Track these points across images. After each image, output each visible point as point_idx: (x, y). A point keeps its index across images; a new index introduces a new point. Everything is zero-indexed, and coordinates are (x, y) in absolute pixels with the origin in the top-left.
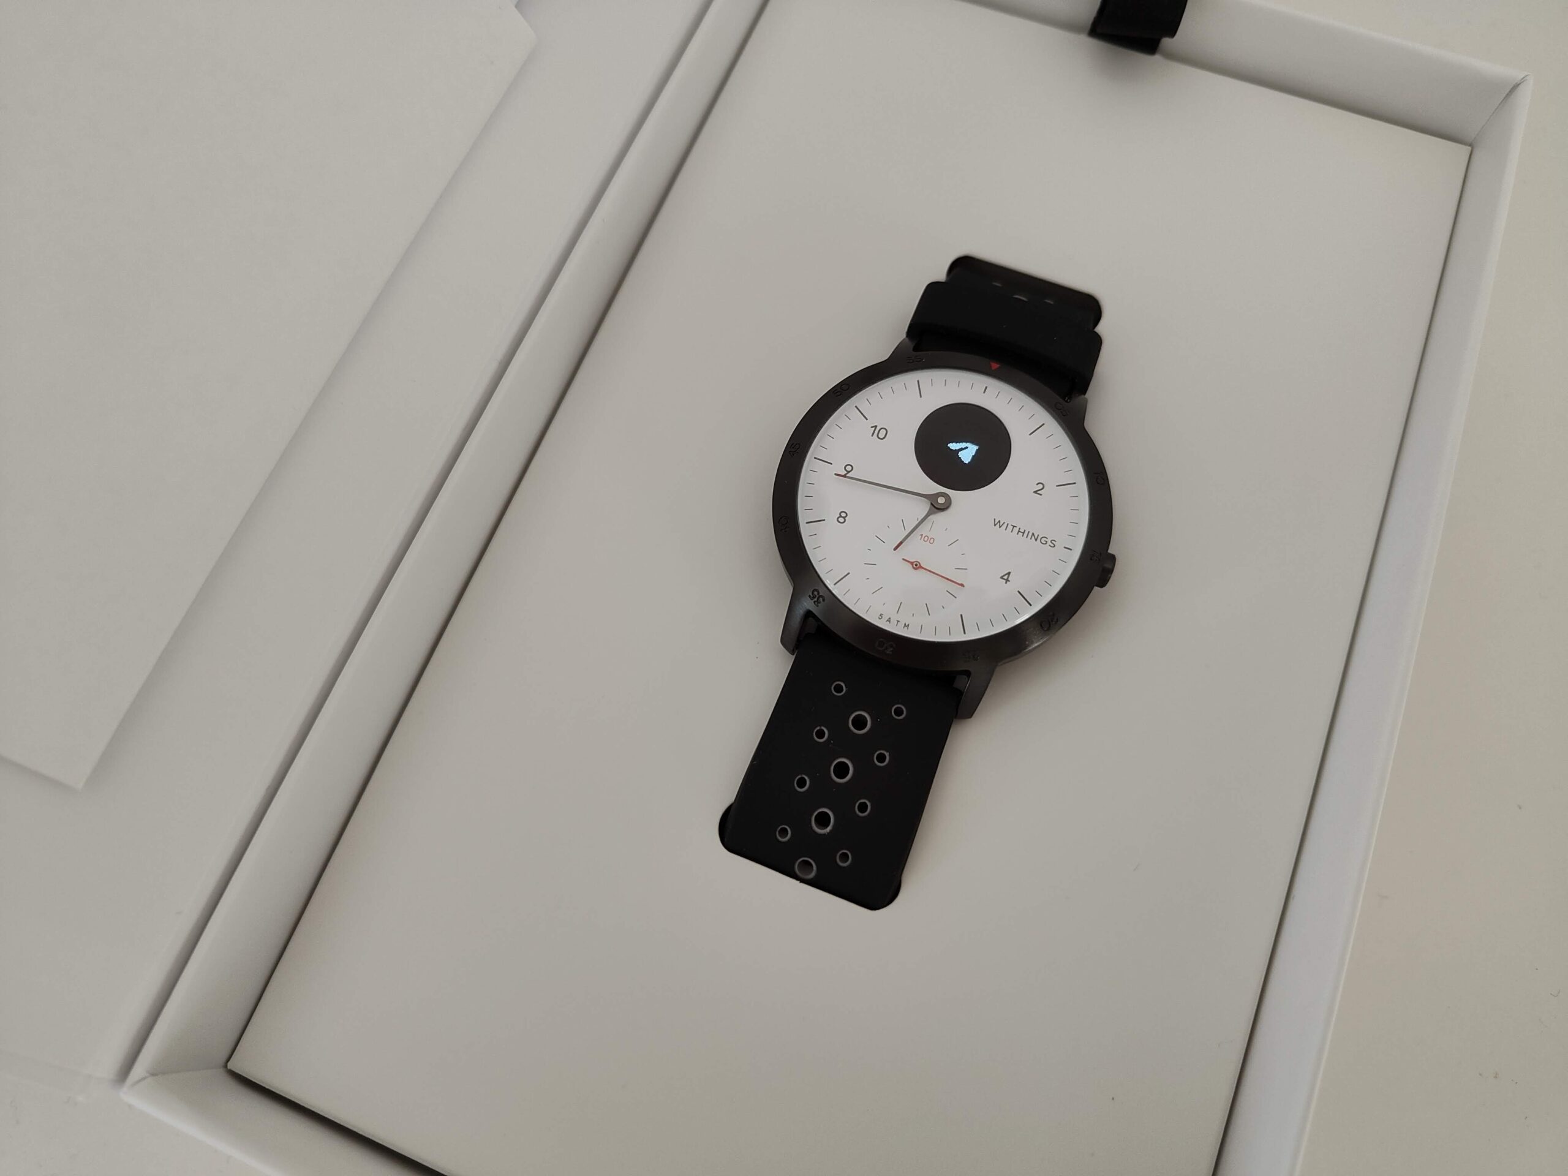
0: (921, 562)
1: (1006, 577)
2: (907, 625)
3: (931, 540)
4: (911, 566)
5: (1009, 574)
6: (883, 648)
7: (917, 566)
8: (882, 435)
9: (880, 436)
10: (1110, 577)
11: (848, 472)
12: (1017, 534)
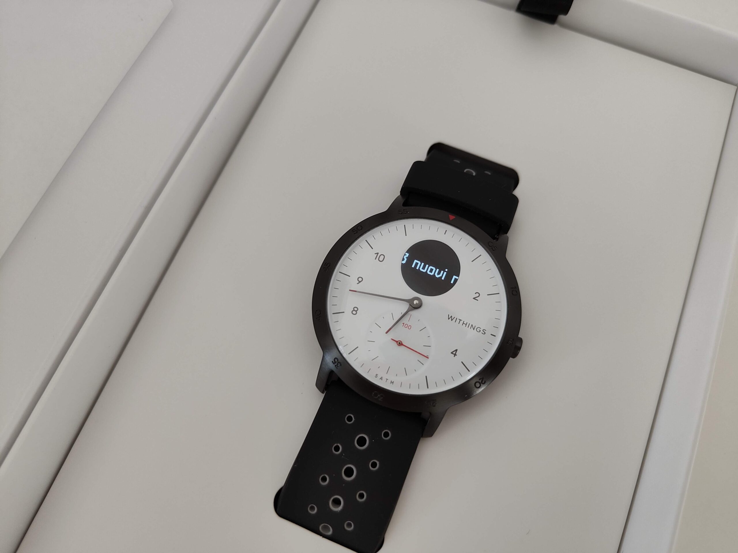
0: (401, 341)
1: (454, 353)
2: (392, 382)
3: (409, 327)
4: (395, 343)
5: (456, 350)
6: (377, 397)
7: (400, 344)
8: (381, 259)
9: (380, 260)
10: (519, 352)
11: (360, 282)
12: (462, 325)
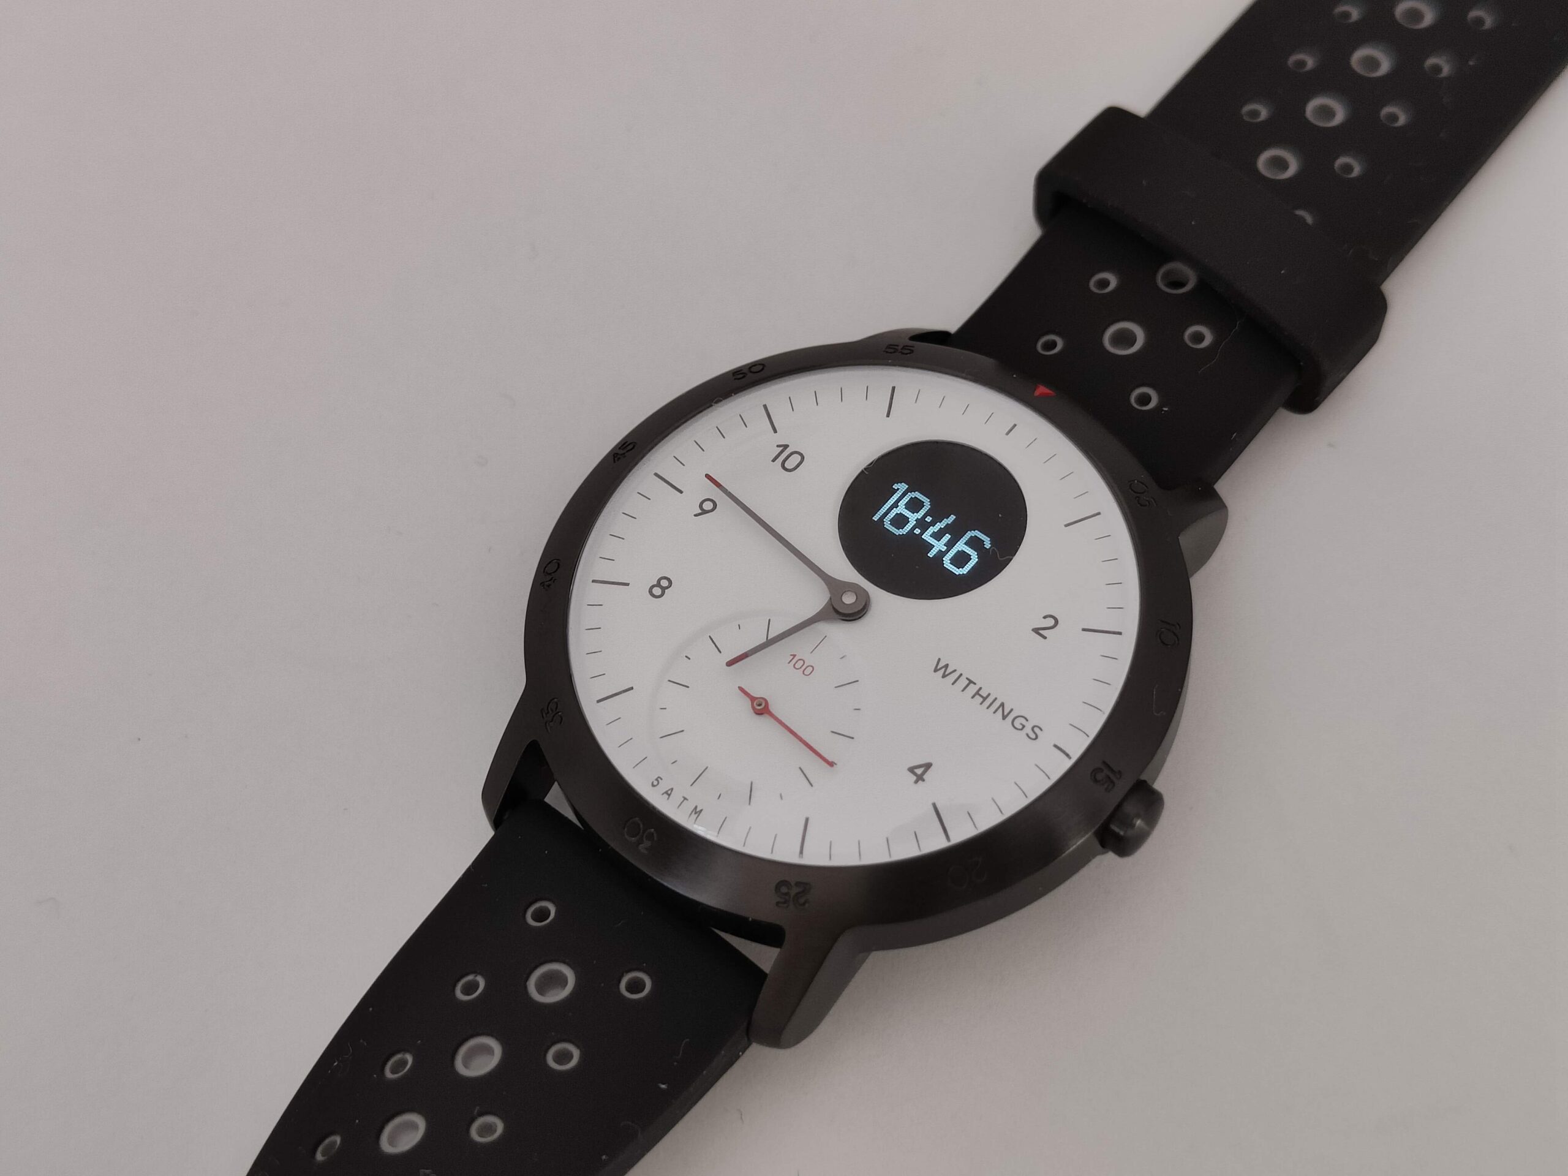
0: (770, 702)
1: (920, 772)
2: (698, 810)
3: (807, 670)
4: (749, 703)
5: (929, 767)
6: (633, 838)
7: (761, 708)
8: (790, 463)
9: (786, 465)
11: (704, 512)
12: (973, 697)
